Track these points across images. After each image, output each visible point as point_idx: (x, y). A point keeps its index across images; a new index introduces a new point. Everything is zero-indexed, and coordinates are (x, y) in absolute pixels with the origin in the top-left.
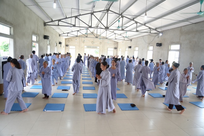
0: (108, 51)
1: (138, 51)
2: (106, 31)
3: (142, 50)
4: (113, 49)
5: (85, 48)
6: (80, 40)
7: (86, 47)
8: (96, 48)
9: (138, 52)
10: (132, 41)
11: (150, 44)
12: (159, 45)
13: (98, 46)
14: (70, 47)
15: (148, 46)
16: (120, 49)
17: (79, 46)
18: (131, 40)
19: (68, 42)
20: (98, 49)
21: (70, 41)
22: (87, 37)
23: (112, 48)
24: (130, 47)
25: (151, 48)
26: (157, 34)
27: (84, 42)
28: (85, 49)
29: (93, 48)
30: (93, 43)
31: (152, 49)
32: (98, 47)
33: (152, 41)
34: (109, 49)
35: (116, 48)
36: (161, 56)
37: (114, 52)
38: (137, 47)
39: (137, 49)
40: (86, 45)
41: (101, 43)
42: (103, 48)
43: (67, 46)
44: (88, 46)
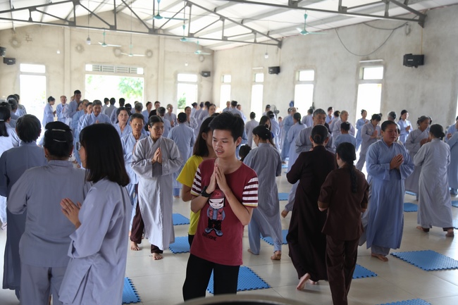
0: (179, 85)
1: (315, 82)
2: (188, 8)
3: (334, 79)
4: (195, 78)
5: (88, 72)
6: (67, 39)
7: (89, 67)
8: (131, 72)
9: (312, 86)
10: (284, 46)
11: (371, 56)
12: (416, 61)
13: (139, 66)
14: (24, 67)
15: (360, 67)
16: (228, 78)
17: (63, 66)
18: (280, 44)
19: (14, 46)
20: (140, 76)
21: (19, 42)
22: (113, 28)
23: (192, 72)
24: (276, 70)
25: (375, 72)
26: (404, 21)
27: (80, 48)
28: (87, 76)
29: (121, 71)
30: (118, 52)
31: (381, 78)
32: (140, 71)
33: (377, 45)
34: (181, 77)
35: (207, 74)
36: (422, 103)
37: (200, 87)
38: (306, 68)
39: (307, 75)
40: (92, 62)
41: (149, 53)
42: (158, 72)
43: (9, 64)
44: (100, 63)
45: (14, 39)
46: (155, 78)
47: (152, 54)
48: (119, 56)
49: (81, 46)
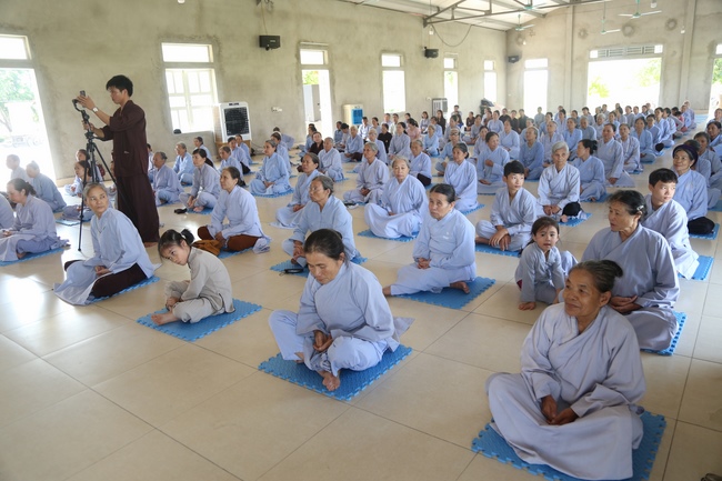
5: (593, 60)
7: (594, 54)
8: (647, 52)
13: (657, 42)
14: (529, 63)
19: (519, 43)
20: (658, 55)
21: (524, 39)
27: (584, 34)
29: (632, 53)
30: (628, 29)
32: (659, 49)
40: (596, 48)
41: (672, 23)
42: (682, 48)
43: (514, 62)
44: (605, 47)
45: (519, 36)
46: (678, 55)
47: (676, 23)
48: (629, 35)
49: (585, 31)
